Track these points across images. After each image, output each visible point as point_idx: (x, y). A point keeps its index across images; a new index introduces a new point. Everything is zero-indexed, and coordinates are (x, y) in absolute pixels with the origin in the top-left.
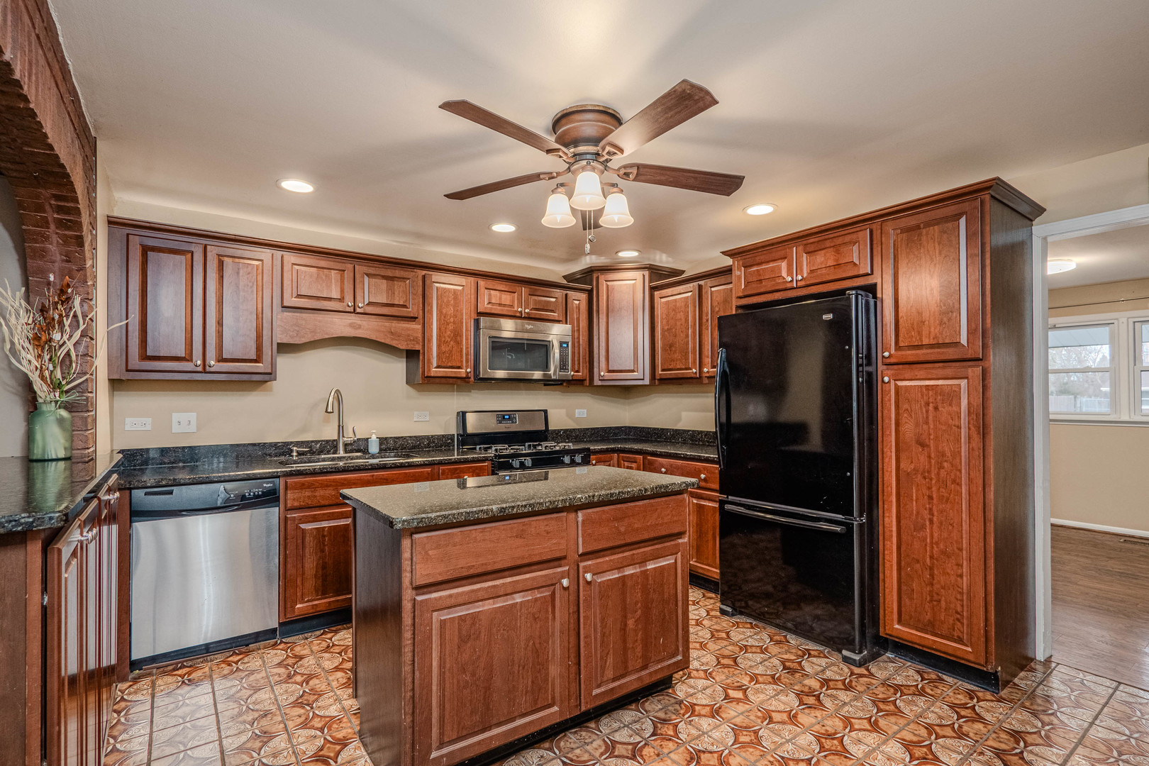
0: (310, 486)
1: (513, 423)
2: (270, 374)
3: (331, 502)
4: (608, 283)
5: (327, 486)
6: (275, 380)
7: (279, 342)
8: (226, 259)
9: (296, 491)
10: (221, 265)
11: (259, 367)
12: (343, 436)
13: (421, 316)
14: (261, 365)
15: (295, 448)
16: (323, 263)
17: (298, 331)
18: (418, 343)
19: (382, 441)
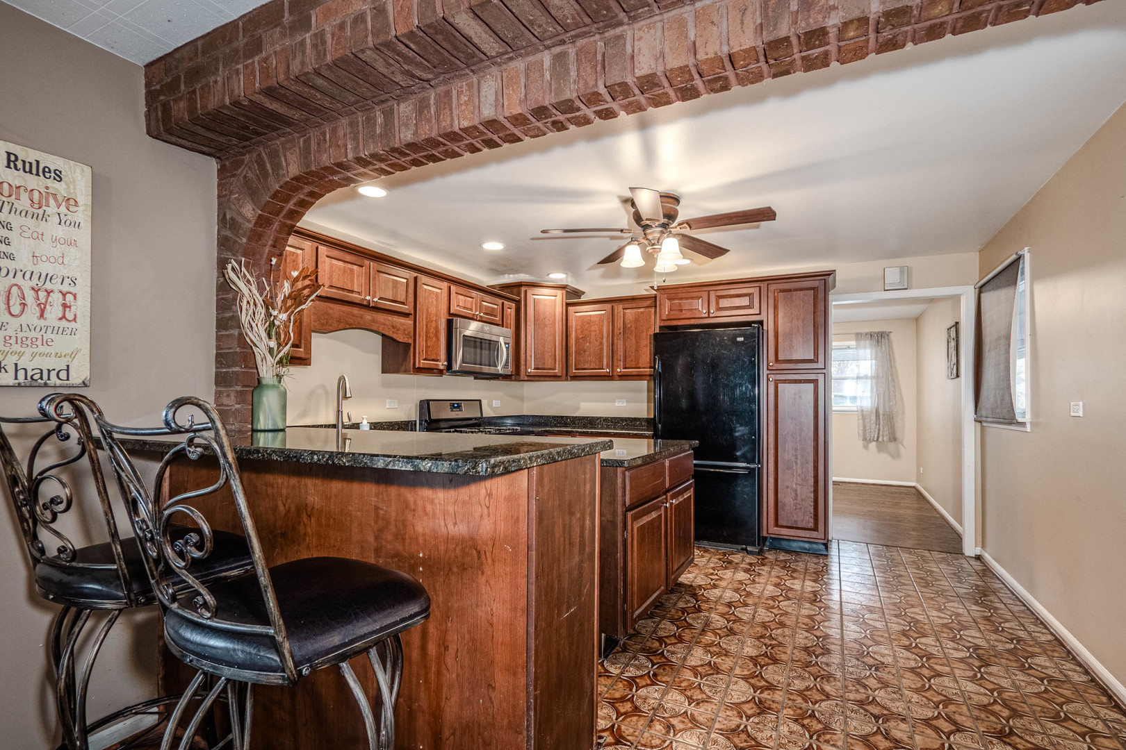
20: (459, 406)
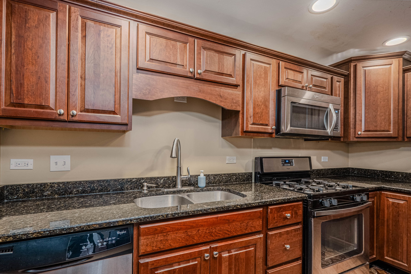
0: (162, 231)
1: (291, 165)
2: (126, 125)
3: (181, 245)
4: (365, 68)
5: (178, 230)
6: (131, 130)
7: (134, 98)
8: (89, 23)
9: (149, 237)
10: (84, 27)
11: (117, 118)
12: (181, 175)
13: (241, 84)
14: (119, 116)
15: (145, 184)
16: (170, 35)
17: (150, 90)
18: (239, 105)
19: (207, 176)
20: (290, 163)
